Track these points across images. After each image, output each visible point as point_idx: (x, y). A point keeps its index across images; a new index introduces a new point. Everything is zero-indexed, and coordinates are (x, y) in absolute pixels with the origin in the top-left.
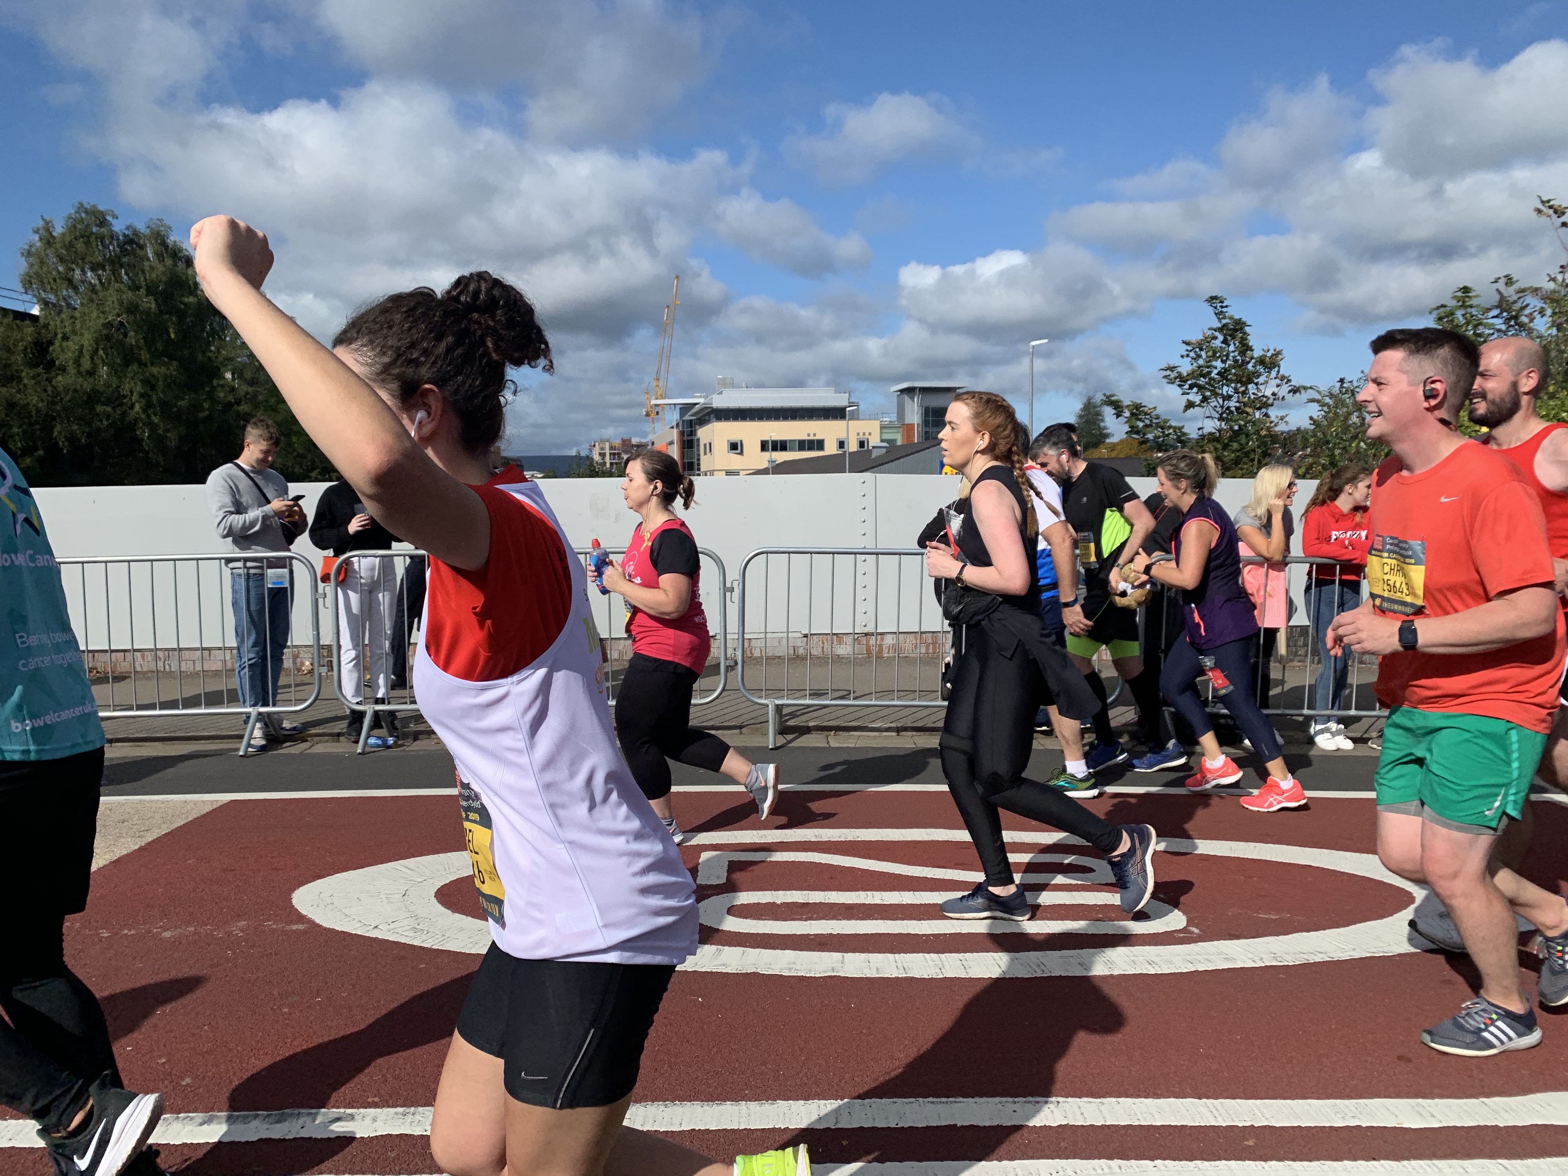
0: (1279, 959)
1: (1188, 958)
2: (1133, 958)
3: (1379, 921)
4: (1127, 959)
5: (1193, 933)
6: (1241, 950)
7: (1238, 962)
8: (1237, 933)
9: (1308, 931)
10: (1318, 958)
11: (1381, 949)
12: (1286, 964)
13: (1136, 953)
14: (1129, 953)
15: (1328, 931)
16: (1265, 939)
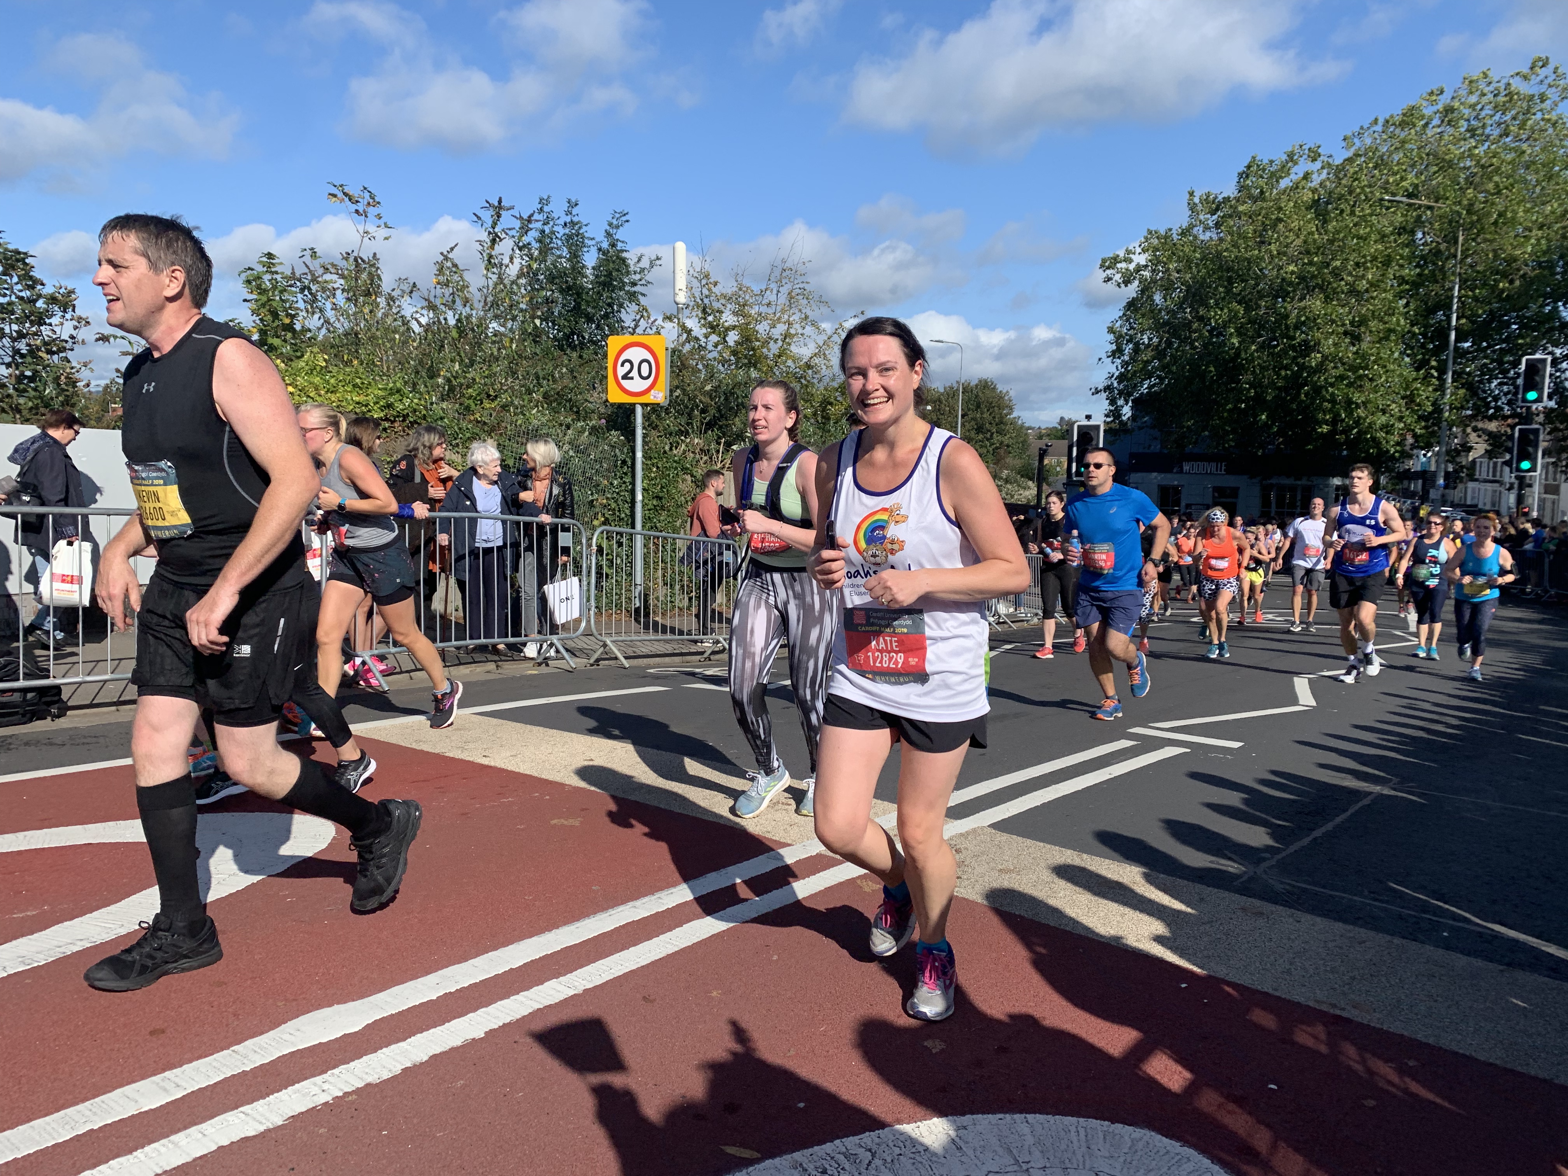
0: (27, 961)
9: (72, 918)
10: (76, 949)
12: (36, 965)
15: (95, 913)
16: (14, 942)
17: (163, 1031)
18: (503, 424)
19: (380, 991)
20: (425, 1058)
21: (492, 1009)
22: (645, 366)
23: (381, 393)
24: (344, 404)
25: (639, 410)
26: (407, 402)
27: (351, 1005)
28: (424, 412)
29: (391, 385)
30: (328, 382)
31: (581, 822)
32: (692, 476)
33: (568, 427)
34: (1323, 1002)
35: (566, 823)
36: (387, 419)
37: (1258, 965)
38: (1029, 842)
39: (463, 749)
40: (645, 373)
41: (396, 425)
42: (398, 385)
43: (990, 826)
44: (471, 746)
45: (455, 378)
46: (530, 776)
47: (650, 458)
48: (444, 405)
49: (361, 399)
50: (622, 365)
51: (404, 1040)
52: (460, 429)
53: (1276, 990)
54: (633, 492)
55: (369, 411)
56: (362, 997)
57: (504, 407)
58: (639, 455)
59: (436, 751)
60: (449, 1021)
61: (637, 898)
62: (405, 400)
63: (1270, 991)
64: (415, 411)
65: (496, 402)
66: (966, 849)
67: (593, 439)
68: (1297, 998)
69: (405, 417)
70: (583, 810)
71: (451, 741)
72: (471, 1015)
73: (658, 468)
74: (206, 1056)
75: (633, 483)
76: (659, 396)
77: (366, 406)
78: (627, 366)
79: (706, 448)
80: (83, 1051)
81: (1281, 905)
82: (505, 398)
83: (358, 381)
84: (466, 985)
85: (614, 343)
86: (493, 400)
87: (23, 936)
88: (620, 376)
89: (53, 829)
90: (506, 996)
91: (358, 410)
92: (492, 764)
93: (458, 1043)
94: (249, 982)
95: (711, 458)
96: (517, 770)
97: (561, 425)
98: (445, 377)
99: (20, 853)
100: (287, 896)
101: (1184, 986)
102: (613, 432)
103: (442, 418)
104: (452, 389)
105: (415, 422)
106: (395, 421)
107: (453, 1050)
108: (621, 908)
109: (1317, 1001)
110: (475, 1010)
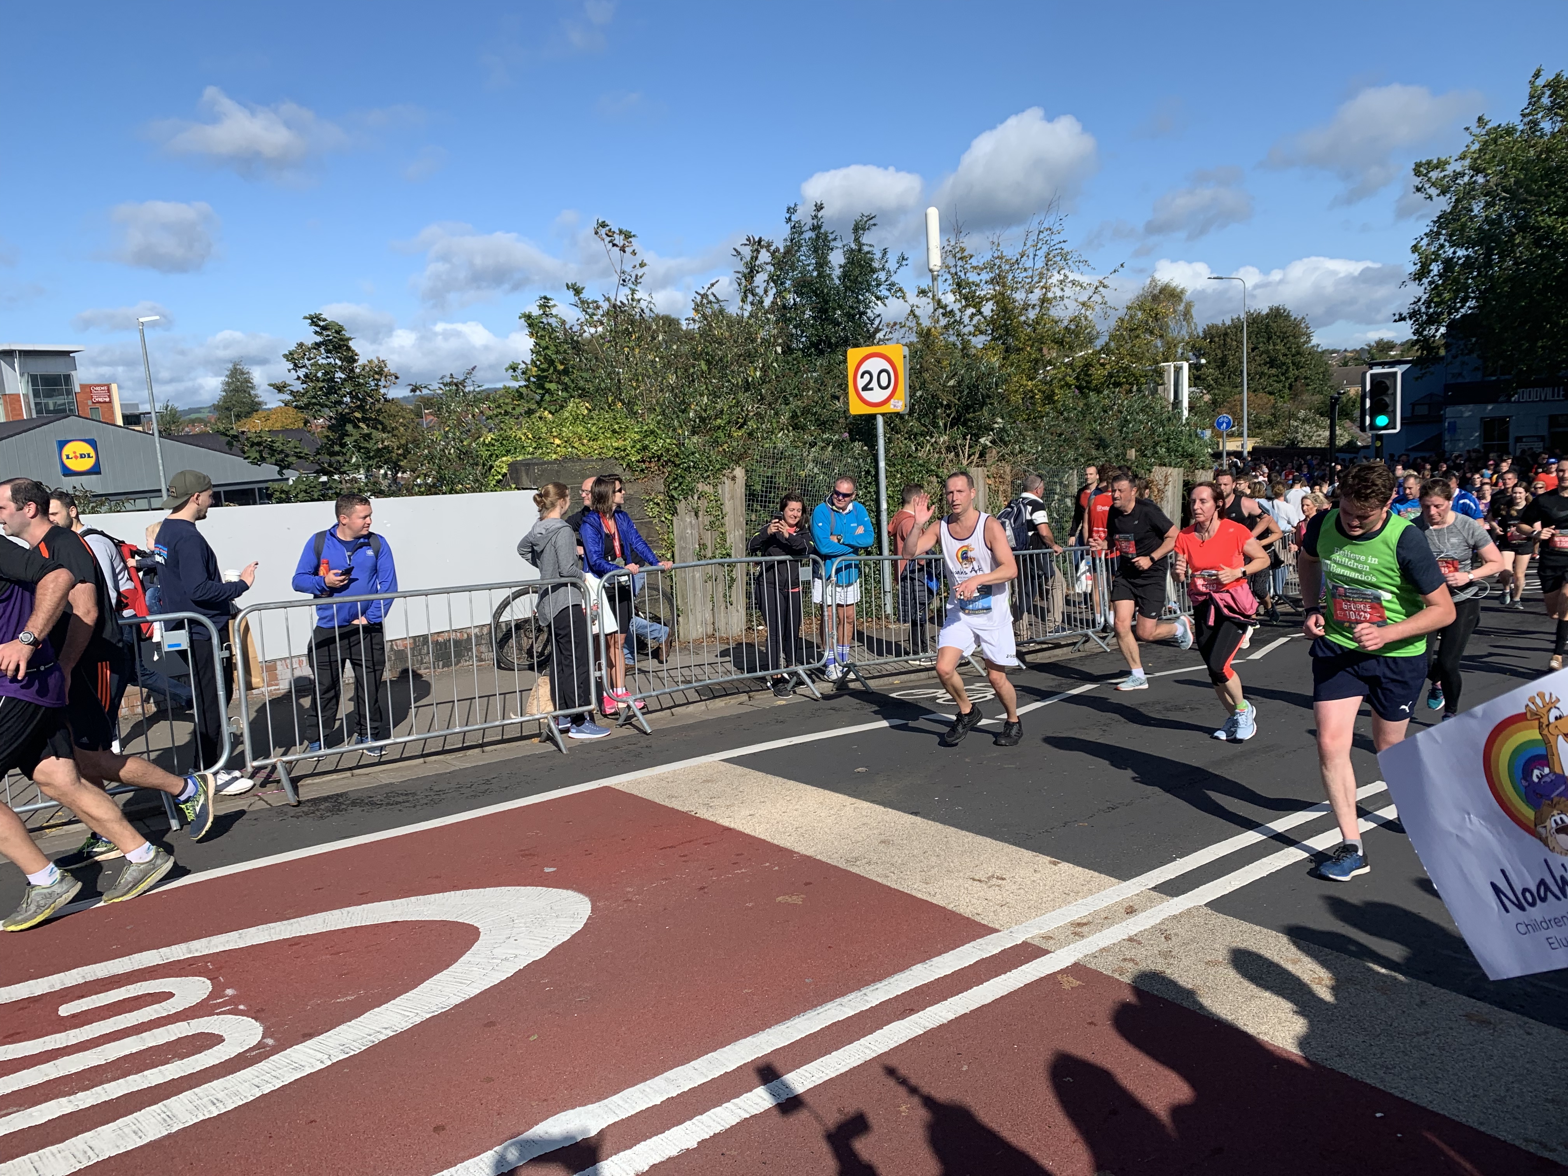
0: (347, 1050)
1: (256, 1081)
2: (199, 1102)
3: (444, 972)
4: (190, 1107)
5: (267, 1045)
6: (311, 1052)
7: (307, 1068)
8: (311, 1031)
9: (379, 1006)
10: (383, 1037)
11: (441, 1005)
12: (352, 1053)
13: (201, 1095)
14: (194, 1098)
15: (398, 999)
16: (337, 1029)
17: (444, 1129)
18: (750, 452)
19: (615, 1093)
20: (647, 1168)
21: (704, 1117)
22: (884, 376)
23: (638, 437)
24: (605, 451)
25: (880, 420)
26: (660, 442)
27: (590, 1107)
28: (677, 450)
29: (645, 428)
30: (589, 431)
31: (804, 900)
32: (937, 476)
33: (813, 445)
34: (1533, 1141)
35: (790, 900)
36: (644, 461)
37: (1469, 1089)
38: (1245, 926)
39: (708, 806)
40: (884, 383)
41: (652, 465)
42: (652, 427)
43: (1206, 905)
44: (716, 802)
45: (705, 411)
46: (764, 841)
47: (894, 465)
48: (695, 439)
49: (620, 444)
50: (862, 377)
51: (631, 1148)
52: (710, 462)
53: (1481, 1124)
54: (877, 502)
55: (628, 455)
56: (599, 1099)
57: (750, 434)
58: (882, 464)
59: (685, 809)
60: (669, 1129)
61: (843, 994)
62: (658, 442)
63: (1476, 1126)
64: (668, 450)
65: (743, 430)
66: (1176, 935)
67: (837, 453)
68: (1502, 1135)
69: (659, 458)
70: (806, 884)
71: (700, 796)
72: (688, 1123)
73: (902, 473)
74: (475, 1156)
75: (877, 493)
76: (899, 405)
77: (625, 450)
78: (867, 377)
79: (952, 444)
80: (385, 1145)
81: (1514, 1011)
82: (752, 424)
83: (616, 427)
84: (686, 1090)
85: (854, 355)
86: (739, 428)
87: (344, 1022)
88: (860, 388)
89: (369, 905)
90: (718, 1103)
91: (617, 456)
92: (732, 826)
93: (674, 1153)
94: (511, 1078)
95: (957, 455)
96: (753, 834)
97: (805, 443)
98: (696, 411)
99: (344, 931)
100: (546, 985)
101: (1378, 1115)
102: (856, 443)
103: (693, 453)
104: (703, 420)
105: (669, 460)
106: (650, 462)
107: (670, 1159)
108: (830, 1005)
109: (1526, 1140)
110: (690, 1118)
